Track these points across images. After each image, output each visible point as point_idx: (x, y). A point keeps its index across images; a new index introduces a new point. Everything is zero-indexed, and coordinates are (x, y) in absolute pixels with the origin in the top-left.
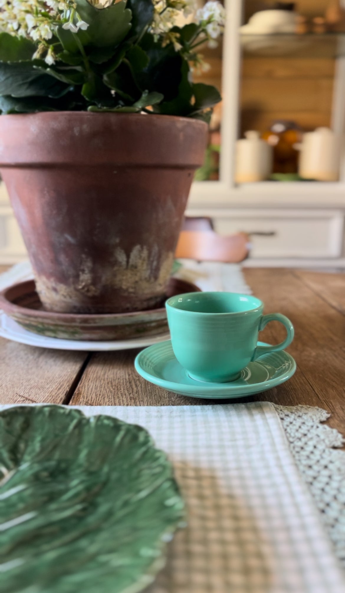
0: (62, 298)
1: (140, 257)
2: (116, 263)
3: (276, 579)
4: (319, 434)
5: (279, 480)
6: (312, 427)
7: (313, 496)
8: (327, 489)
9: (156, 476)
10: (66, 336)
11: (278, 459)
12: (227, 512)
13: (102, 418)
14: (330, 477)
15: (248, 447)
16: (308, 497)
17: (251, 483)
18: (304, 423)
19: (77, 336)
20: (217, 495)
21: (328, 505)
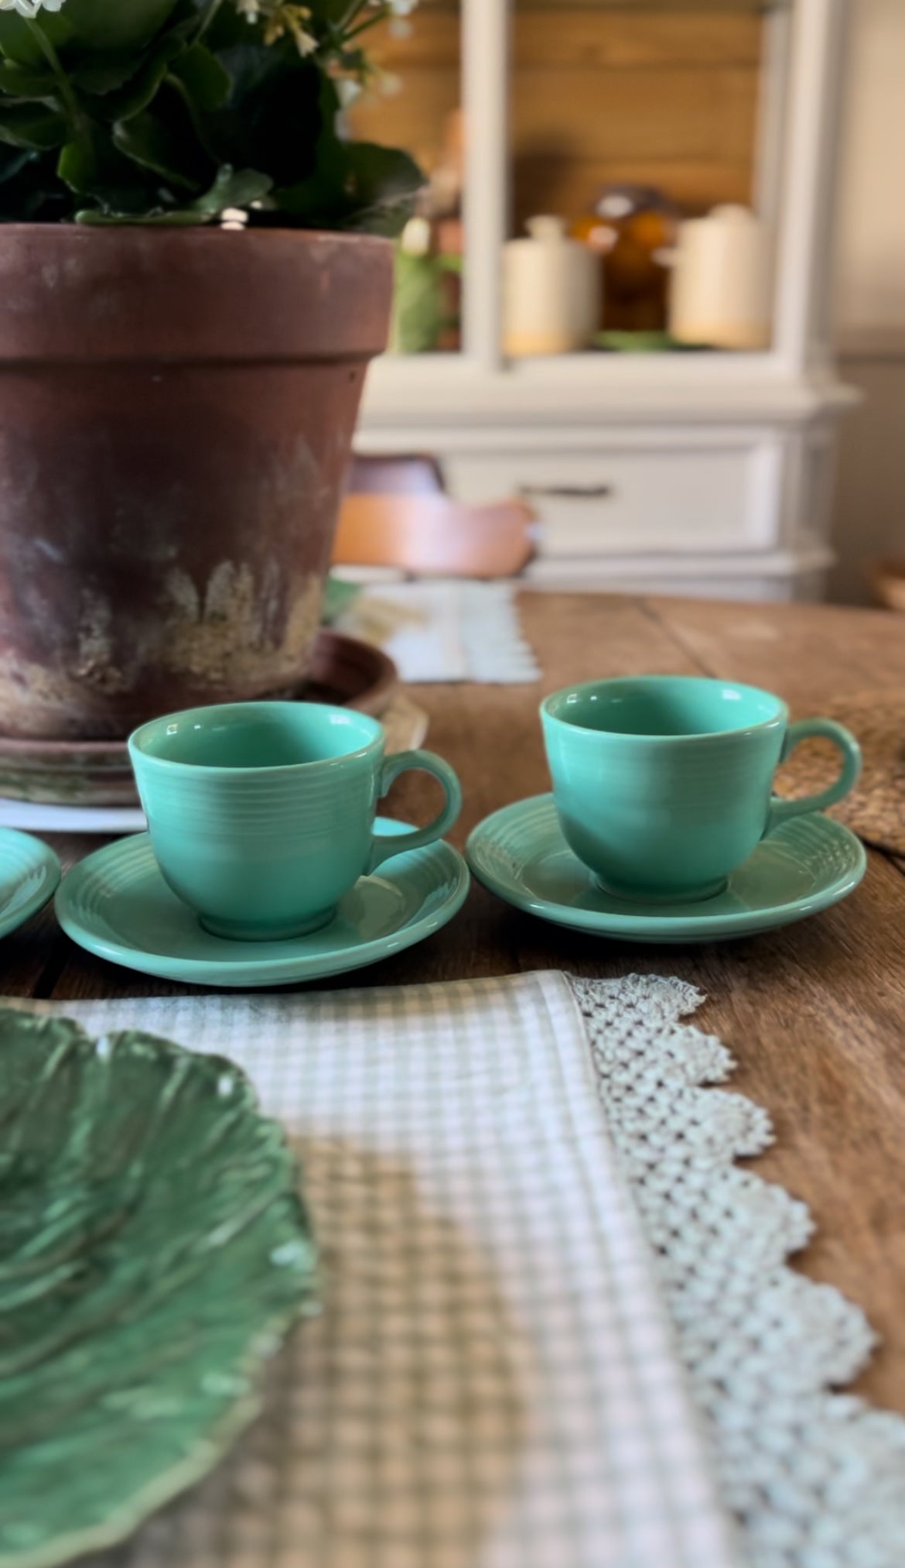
0: (39, 699)
1: (234, 592)
2: (171, 608)
3: (535, 1424)
4: (674, 1050)
5: (565, 1176)
6: (660, 1031)
7: (643, 1212)
8: (678, 1192)
9: (255, 1186)
10: (51, 796)
11: (567, 1120)
12: (432, 1264)
13: (128, 1039)
14: (687, 1162)
15: (498, 1091)
16: (632, 1215)
17: (496, 1186)
18: (640, 1023)
19: (81, 796)
20: (412, 1223)
21: (675, 1233)
